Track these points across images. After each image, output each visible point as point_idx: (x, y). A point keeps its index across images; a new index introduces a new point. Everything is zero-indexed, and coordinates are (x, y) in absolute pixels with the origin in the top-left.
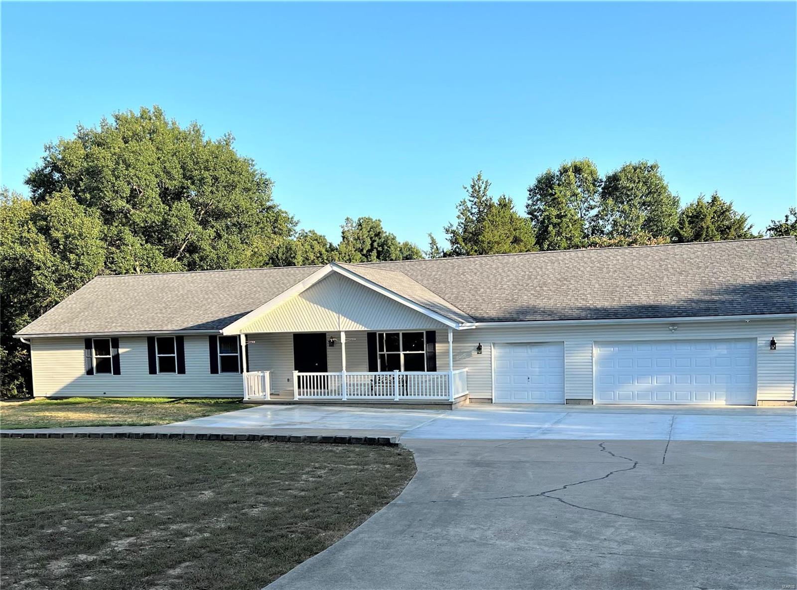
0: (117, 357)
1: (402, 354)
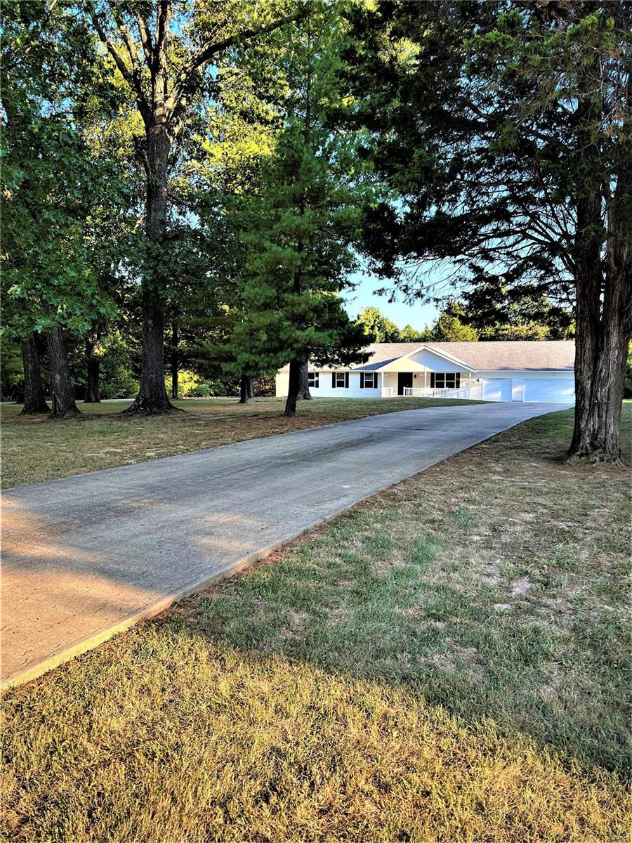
0: (317, 382)
1: (445, 381)
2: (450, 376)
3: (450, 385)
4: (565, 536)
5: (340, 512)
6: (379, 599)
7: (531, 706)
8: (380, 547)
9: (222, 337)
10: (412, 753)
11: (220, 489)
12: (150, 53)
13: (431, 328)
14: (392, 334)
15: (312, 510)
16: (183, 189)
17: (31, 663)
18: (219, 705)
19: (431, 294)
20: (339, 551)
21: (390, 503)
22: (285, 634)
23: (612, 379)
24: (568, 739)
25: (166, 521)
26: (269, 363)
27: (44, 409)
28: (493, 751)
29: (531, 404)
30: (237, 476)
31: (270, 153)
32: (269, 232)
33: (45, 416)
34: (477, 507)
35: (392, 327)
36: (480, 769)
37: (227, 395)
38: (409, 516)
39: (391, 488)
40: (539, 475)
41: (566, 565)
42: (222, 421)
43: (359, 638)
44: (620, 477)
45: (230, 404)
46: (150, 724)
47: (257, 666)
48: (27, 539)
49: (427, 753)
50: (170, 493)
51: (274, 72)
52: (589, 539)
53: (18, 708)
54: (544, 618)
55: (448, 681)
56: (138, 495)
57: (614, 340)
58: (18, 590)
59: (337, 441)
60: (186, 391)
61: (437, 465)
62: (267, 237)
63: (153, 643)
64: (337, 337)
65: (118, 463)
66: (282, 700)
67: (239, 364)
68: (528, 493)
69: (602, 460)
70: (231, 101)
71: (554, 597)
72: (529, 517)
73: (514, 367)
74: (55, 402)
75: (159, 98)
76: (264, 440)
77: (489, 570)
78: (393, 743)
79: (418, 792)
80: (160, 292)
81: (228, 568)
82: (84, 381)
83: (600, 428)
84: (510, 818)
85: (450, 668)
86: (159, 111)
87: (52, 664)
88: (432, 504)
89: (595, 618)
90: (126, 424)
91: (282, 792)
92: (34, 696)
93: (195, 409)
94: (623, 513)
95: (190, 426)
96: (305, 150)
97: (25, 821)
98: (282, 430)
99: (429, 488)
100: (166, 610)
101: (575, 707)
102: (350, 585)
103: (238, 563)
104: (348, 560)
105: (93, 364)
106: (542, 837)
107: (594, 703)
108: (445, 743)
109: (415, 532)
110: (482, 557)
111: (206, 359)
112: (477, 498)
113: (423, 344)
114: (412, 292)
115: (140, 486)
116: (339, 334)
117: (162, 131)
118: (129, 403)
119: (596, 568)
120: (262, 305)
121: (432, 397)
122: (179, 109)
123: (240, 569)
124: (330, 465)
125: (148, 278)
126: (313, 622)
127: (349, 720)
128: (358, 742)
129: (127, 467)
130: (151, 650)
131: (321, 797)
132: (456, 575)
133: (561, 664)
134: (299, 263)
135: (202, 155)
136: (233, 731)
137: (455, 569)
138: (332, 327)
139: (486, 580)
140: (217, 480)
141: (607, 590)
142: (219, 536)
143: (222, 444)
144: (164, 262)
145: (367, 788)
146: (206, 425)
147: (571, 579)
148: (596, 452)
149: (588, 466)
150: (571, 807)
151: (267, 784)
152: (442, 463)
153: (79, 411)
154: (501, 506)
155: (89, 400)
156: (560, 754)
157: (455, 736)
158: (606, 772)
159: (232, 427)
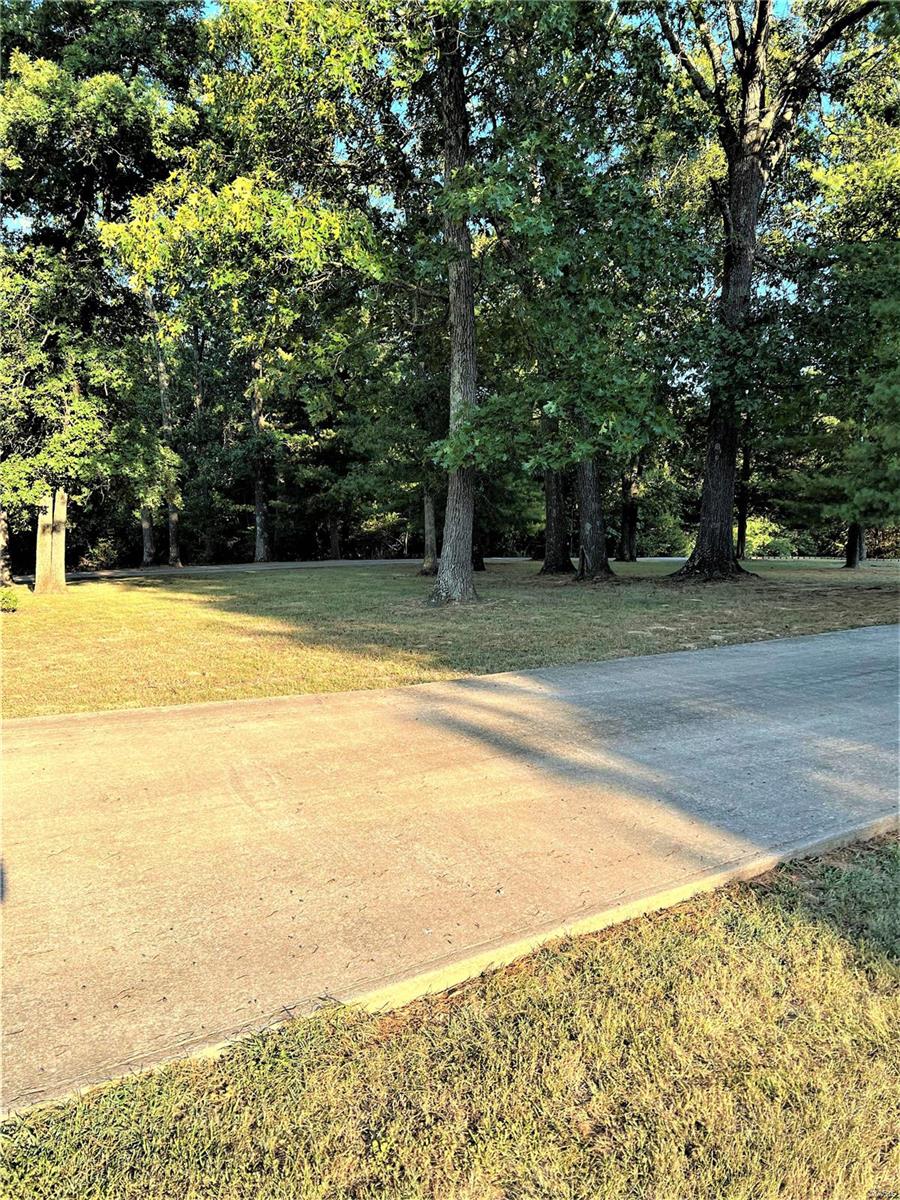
9: (820, 465)
11: (833, 699)
12: (742, 53)
16: (778, 246)
17: (589, 909)
25: (753, 738)
27: (567, 568)
30: (858, 682)
33: (567, 578)
37: (818, 555)
42: (821, 594)
45: (830, 569)
46: (762, 1041)
48: (565, 737)
50: (754, 697)
53: (578, 966)
56: (708, 695)
58: (564, 805)
60: (755, 548)
63: (754, 919)
65: (671, 646)
67: (856, 507)
70: (867, 97)
74: (583, 558)
75: (752, 116)
80: (737, 403)
81: (863, 825)
82: (615, 533)
86: (750, 137)
87: (615, 916)
90: (676, 593)
92: (597, 954)
93: (774, 574)
95: (769, 600)
97: (599, 1129)
100: (770, 872)
103: (881, 820)
105: (629, 509)
111: (794, 500)
115: (709, 683)
117: (753, 165)
118: (678, 563)
122: (781, 126)
123: (882, 831)
125: (720, 382)
129: (685, 653)
130: (752, 929)
135: (813, 189)
140: (826, 684)
142: (842, 772)
143: (825, 630)
144: (746, 358)
146: (796, 599)
153: (611, 573)
155: (621, 558)
159: (838, 604)
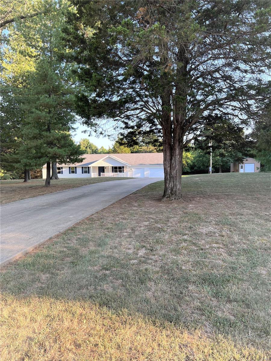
0: (62, 171)
1: (118, 170)
2: (120, 168)
3: (120, 171)
4: (160, 230)
5: (67, 228)
6: (82, 264)
7: (142, 301)
8: (84, 242)
9: (15, 152)
10: (92, 329)
11: (11, 222)
13: (111, 148)
14: (95, 150)
15: (54, 228)
18: (3, 322)
19: (106, 133)
20: (66, 245)
21: (90, 222)
22: (38, 285)
23: (177, 167)
24: (156, 312)
26: (36, 163)
28: (125, 322)
29: (151, 178)
30: (19, 215)
31: (35, 71)
32: (35, 105)
34: (127, 221)
35: (95, 147)
36: (119, 330)
37: (19, 179)
38: (98, 227)
39: (91, 216)
40: (151, 206)
41: (160, 242)
42: (14, 191)
43: (72, 282)
44: (182, 205)
47: (23, 301)
49: (98, 328)
51: (34, 35)
52: (169, 230)
54: (150, 264)
55: (109, 295)
57: (177, 152)
59: (69, 197)
61: (112, 205)
62: (34, 107)
64: (68, 151)
66: (34, 315)
67: (22, 164)
68: (147, 214)
69: (175, 199)
70: (15, 46)
71: (154, 255)
72: (147, 223)
73: (145, 164)
76: (34, 198)
77: (129, 247)
78: (84, 326)
79: (93, 345)
81: (11, 258)
83: (174, 186)
84: (131, 349)
85: (111, 290)
88: (108, 221)
89: (169, 262)
91: (31, 356)
94: (182, 219)
96: (49, 70)
98: (43, 193)
99: (107, 215)
101: (159, 299)
102: (69, 259)
103: (17, 255)
104: (69, 248)
106: (143, 355)
107: (167, 296)
108: (106, 322)
109: (100, 234)
110: (127, 241)
111: (7, 162)
112: (127, 217)
113: (108, 154)
114: (98, 132)
116: (69, 150)
119: (171, 242)
120: (33, 137)
121: (113, 176)
123: (18, 258)
124: (65, 208)
126: (51, 278)
127: (65, 319)
128: (68, 328)
131: (49, 355)
132: (116, 250)
133: (155, 282)
134: (49, 119)
136: (9, 332)
137: (116, 248)
138: (65, 147)
139: (128, 251)
140: (9, 218)
141: (175, 250)
142: (8, 243)
143: (13, 201)
145: (70, 348)
146: (6, 193)
147: (161, 247)
148: (173, 196)
149: (170, 202)
150: (155, 340)
151: (24, 354)
152: (114, 204)
154: (136, 220)
156: (152, 319)
157: (111, 319)
158: (170, 323)
159: (19, 193)
